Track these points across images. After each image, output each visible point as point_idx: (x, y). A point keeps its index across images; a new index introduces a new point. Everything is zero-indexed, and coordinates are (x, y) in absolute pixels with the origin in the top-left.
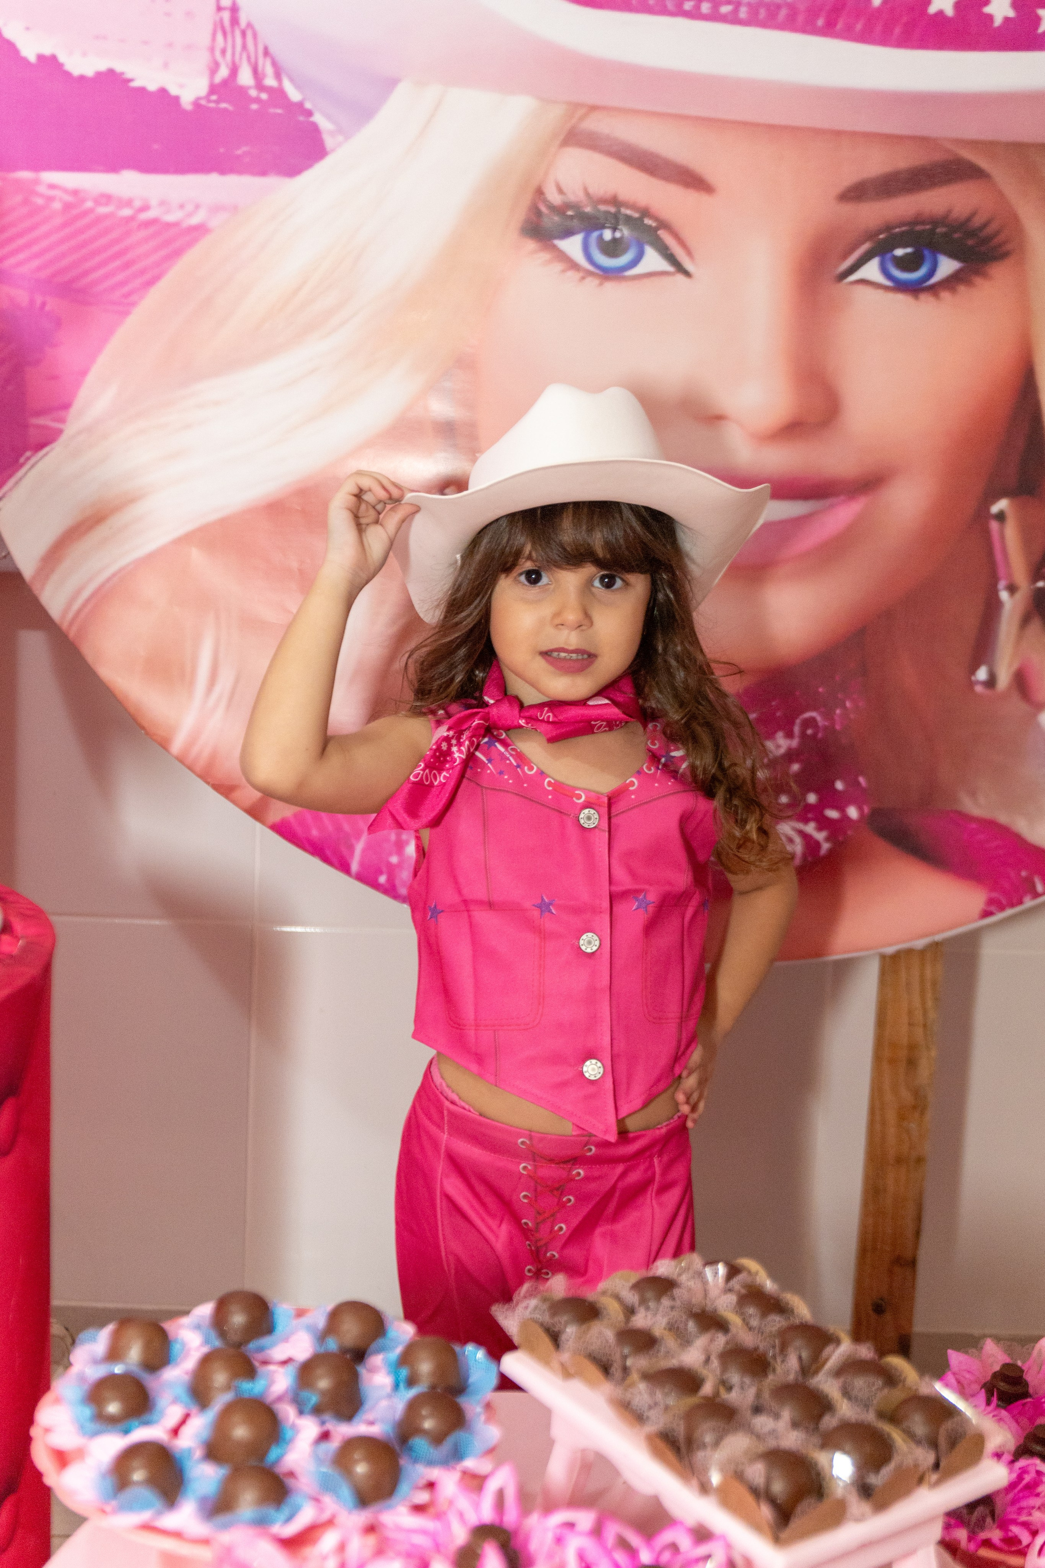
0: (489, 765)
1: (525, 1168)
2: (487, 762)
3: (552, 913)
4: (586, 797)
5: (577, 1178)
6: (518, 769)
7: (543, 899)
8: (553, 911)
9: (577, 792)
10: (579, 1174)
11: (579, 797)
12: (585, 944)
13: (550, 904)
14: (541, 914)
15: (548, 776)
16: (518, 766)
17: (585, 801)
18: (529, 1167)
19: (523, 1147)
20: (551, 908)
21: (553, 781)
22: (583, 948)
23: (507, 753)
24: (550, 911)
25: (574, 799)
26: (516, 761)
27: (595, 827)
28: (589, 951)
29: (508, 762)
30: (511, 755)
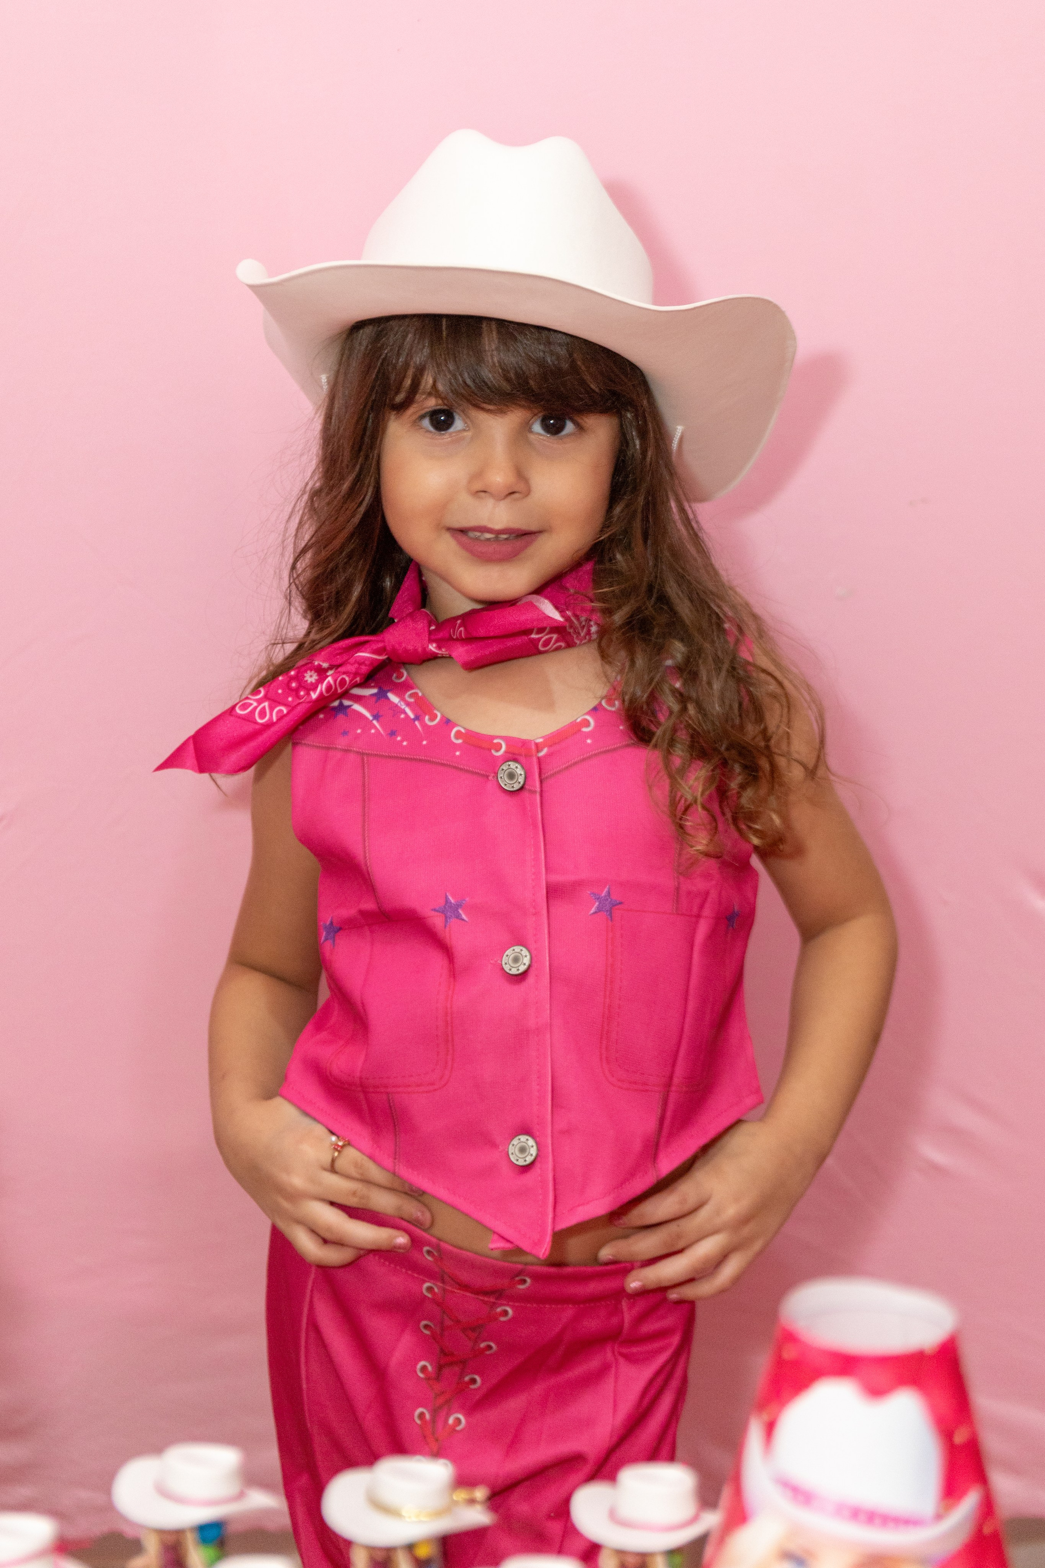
0: (375, 722)
1: (430, 1289)
2: (371, 718)
3: (463, 920)
4: (507, 745)
5: (503, 1319)
6: (417, 723)
7: (447, 901)
8: (464, 917)
9: (495, 741)
10: (505, 1313)
11: (498, 747)
12: (510, 962)
13: (458, 906)
14: (446, 921)
15: (455, 725)
16: (417, 718)
17: (506, 752)
18: (436, 1290)
19: (429, 1258)
20: (460, 911)
21: (463, 731)
22: (507, 968)
23: (402, 703)
24: (458, 917)
25: (493, 752)
26: (413, 710)
27: (522, 788)
28: (514, 971)
29: (403, 716)
30: (408, 704)
